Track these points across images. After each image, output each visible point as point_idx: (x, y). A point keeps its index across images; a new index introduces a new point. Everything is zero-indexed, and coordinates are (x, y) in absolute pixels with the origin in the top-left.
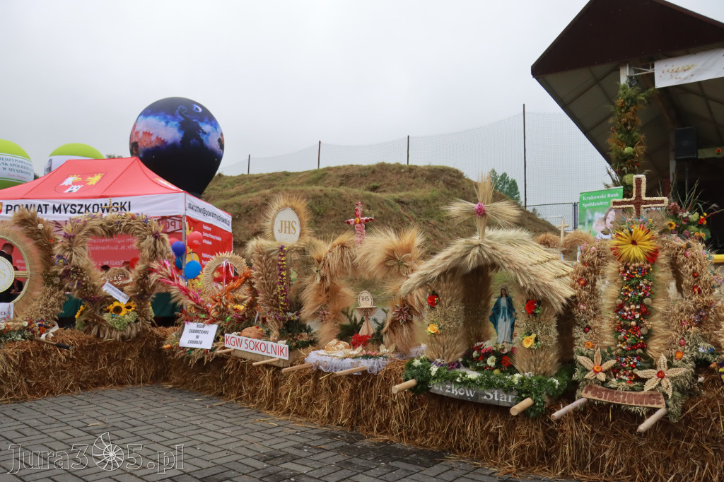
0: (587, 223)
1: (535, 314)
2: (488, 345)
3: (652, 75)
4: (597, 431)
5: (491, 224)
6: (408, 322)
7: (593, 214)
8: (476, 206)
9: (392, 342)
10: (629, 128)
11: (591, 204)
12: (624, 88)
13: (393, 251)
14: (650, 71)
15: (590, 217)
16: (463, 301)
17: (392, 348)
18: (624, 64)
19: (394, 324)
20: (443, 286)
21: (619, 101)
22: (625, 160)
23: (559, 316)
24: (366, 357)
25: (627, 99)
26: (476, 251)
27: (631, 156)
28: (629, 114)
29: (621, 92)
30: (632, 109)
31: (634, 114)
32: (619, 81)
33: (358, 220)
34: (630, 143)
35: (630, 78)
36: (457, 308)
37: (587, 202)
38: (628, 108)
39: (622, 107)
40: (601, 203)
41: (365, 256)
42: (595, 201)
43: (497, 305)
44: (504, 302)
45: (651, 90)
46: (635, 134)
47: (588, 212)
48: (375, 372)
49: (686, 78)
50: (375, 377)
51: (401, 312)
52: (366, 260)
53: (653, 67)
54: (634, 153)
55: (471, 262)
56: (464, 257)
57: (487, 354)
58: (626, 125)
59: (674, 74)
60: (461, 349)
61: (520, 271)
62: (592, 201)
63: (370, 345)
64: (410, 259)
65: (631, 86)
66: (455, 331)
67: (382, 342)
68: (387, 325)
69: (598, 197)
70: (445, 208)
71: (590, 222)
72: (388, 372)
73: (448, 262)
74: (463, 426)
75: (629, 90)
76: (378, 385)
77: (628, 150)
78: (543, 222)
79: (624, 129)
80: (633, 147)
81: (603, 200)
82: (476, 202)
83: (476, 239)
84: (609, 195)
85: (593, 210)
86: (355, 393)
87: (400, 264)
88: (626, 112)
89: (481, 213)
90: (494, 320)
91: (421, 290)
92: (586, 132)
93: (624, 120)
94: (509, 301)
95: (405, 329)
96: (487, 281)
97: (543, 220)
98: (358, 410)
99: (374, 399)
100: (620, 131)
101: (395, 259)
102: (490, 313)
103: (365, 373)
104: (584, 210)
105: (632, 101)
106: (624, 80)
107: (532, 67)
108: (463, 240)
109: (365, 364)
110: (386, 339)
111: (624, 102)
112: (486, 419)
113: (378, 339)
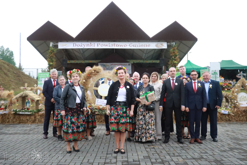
0: (40, 81)
1: (32, 102)
2: (25, 107)
3: (58, 45)
4: (41, 118)
5: (27, 90)
6: (11, 105)
7: (42, 79)
8: (24, 88)
9: (8, 109)
10: (52, 58)
11: (42, 76)
12: (51, 47)
13: (9, 94)
14: (57, 44)
15: (41, 79)
16: (22, 101)
17: (9, 110)
18: (51, 41)
19: (9, 105)
20: (19, 98)
21: (50, 51)
22: (50, 66)
23: (36, 102)
24: (5, 111)
25: (52, 51)
26: (25, 94)
27: (52, 65)
28: (52, 54)
29: (50, 48)
30: (53, 53)
31: (53, 54)
32: (50, 45)
33: (1, 88)
34: (52, 61)
35: (53, 45)
36: (21, 102)
37: (40, 75)
38: (52, 53)
39: (50, 52)
40: (44, 76)
41: (4, 95)
42: (43, 75)
43: (27, 101)
44: (28, 101)
45: (57, 49)
46: (53, 59)
47: (40, 78)
48: (7, 113)
49: (65, 47)
50: (7, 114)
51: (10, 104)
52: (3, 96)
53: (58, 43)
54: (53, 64)
55: (24, 95)
56: (23, 95)
57: (25, 108)
58: (51, 57)
59: (63, 46)
60: (22, 108)
61: (31, 96)
62: (42, 75)
63: (4, 109)
64: (12, 95)
65: (53, 47)
66: (20, 105)
67: (6, 109)
68: (8, 106)
69: (43, 74)
70: (20, 88)
71: (41, 81)
72: (9, 113)
73: (20, 95)
74: (23, 119)
75: (52, 48)
76: (7, 115)
77: (51, 63)
78: (26, 75)
79: (51, 58)
80: (52, 62)
81: (45, 75)
82: (25, 87)
83: (24, 92)
84: (46, 74)
85: (42, 78)
86: (2, 117)
87: (10, 96)
88: (51, 54)
89: (25, 89)
90: (27, 104)
91: (16, 100)
92: (41, 54)
93: (51, 56)
94: (29, 101)
95: (11, 106)
96: (25, 98)
97: (27, 75)
98: (3, 120)
99: (6, 118)
100: (50, 58)
101: (9, 95)
102: (26, 103)
103: (5, 114)
104: (40, 77)
105: (53, 51)
106: (51, 45)
107: (27, 38)
108: (23, 92)
109: (5, 112)
110: (7, 108)
111: (51, 51)
112: (26, 117)
113: (6, 108)
